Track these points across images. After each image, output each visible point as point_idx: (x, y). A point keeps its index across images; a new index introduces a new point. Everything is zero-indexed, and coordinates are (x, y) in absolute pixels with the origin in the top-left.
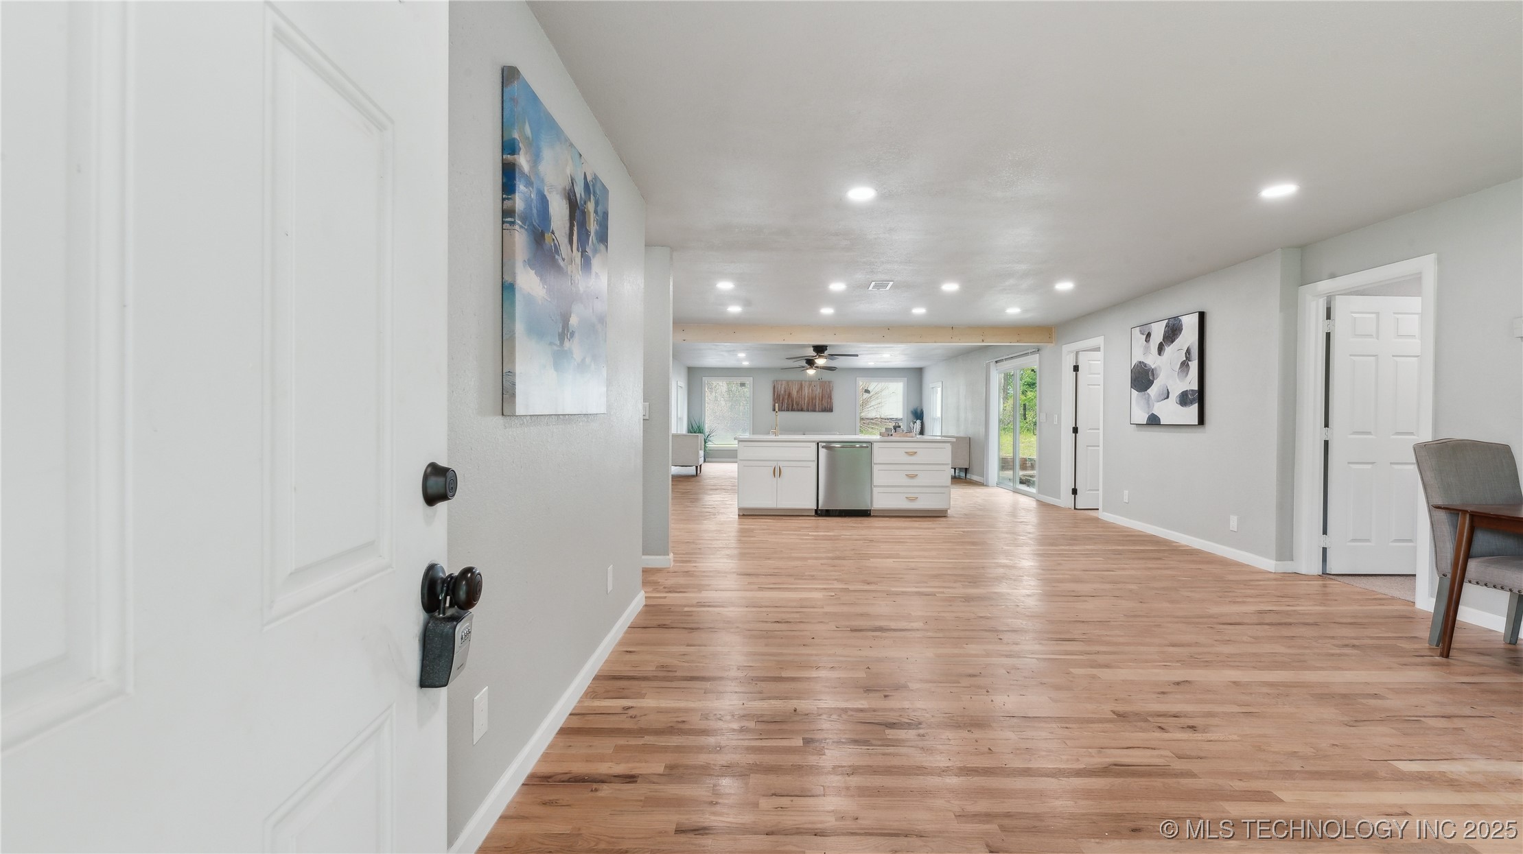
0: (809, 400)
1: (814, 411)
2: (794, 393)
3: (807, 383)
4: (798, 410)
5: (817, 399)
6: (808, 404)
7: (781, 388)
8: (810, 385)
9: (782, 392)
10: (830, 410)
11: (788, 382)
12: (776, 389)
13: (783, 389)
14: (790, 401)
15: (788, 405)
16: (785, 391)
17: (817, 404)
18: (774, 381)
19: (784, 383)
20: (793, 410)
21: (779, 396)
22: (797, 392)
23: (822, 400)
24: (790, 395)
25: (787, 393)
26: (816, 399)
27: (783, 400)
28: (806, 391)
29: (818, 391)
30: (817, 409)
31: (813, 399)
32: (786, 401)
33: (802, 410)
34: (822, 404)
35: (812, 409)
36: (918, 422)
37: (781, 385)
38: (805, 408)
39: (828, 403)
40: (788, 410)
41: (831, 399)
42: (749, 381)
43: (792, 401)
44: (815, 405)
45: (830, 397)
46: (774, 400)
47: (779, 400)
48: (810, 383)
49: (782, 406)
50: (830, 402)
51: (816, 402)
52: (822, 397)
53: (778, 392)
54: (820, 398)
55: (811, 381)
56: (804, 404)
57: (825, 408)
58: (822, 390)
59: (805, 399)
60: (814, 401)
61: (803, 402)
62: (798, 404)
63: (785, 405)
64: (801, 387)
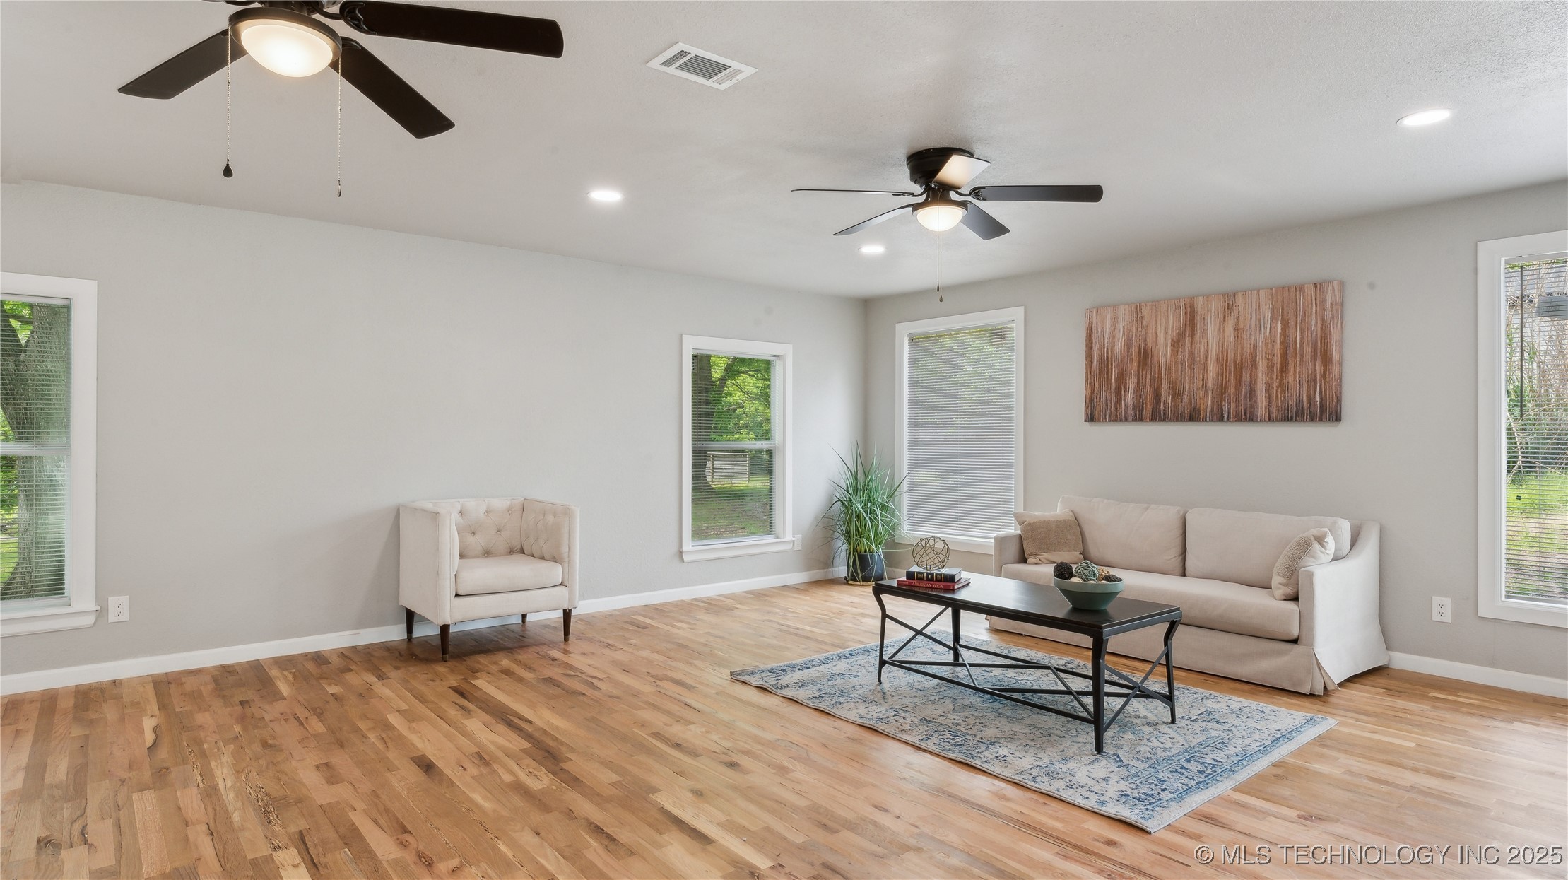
0: (1223, 373)
1: (1247, 416)
2: (1163, 350)
3: (1215, 306)
4: (1179, 418)
5: (1262, 365)
6: (1221, 389)
7: (1113, 336)
8: (1227, 308)
9: (1119, 348)
10: (1329, 413)
11: (1137, 311)
12: (1095, 339)
13: (1120, 338)
14: (1146, 381)
15: (1139, 397)
16: (1128, 345)
17: (1260, 387)
18: (1088, 317)
19: (1124, 315)
20: (1158, 416)
21: (1106, 363)
22: (1176, 343)
23: (1284, 370)
24: (1145, 357)
25: (1135, 351)
26: (1254, 365)
27: (1121, 377)
28: (1211, 337)
29: (1264, 331)
30: (1261, 411)
31: (1237, 368)
32: (1132, 382)
33: (1194, 416)
34: (1283, 388)
35: (1233, 404)
37: (1116, 320)
38: (1207, 404)
39: (1312, 381)
40: (1139, 417)
41: (1326, 359)
42: (1012, 317)
43: (1156, 381)
44: (1252, 393)
45: (1324, 353)
46: (1090, 382)
47: (1108, 380)
48: (1228, 303)
49: (1118, 402)
50: (1324, 376)
51: (1253, 380)
52: (1284, 356)
53: (1101, 349)
54: (1277, 359)
55: (1235, 294)
56: (1203, 390)
57: (1300, 401)
58: (1285, 325)
59: (1206, 369)
60: (1246, 377)
61: (1198, 384)
62: (1176, 393)
63: (1130, 399)
64: (1190, 321)
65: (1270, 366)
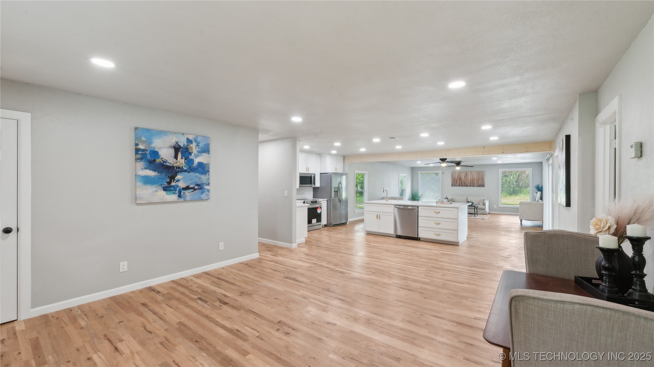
0: (471, 181)
1: (474, 186)
2: (463, 177)
4: (465, 186)
5: (475, 180)
6: (470, 183)
8: (471, 173)
9: (456, 177)
10: (483, 186)
11: (459, 173)
12: (453, 176)
13: (457, 176)
14: (460, 181)
15: (459, 183)
16: (458, 177)
17: (475, 183)
18: (452, 172)
20: (462, 186)
21: (454, 179)
22: (464, 177)
23: (478, 181)
24: (460, 179)
27: (457, 181)
28: (469, 177)
29: (476, 176)
30: (475, 186)
31: (473, 180)
32: (458, 181)
33: (467, 186)
34: (478, 183)
35: (472, 185)
36: (539, 193)
37: (456, 174)
38: (469, 185)
39: (481, 182)
40: (459, 186)
41: (483, 180)
42: (440, 172)
43: (462, 181)
44: (474, 183)
45: (483, 179)
46: (452, 181)
47: (455, 181)
48: (471, 172)
49: (456, 184)
50: (483, 182)
51: (474, 182)
52: (478, 179)
53: (454, 177)
54: (477, 180)
55: (472, 172)
56: (468, 183)
57: (480, 185)
58: (478, 176)
59: (468, 180)
60: (473, 181)
61: (467, 182)
62: (464, 183)
63: (458, 184)
64: (466, 175)
65: (476, 180)
